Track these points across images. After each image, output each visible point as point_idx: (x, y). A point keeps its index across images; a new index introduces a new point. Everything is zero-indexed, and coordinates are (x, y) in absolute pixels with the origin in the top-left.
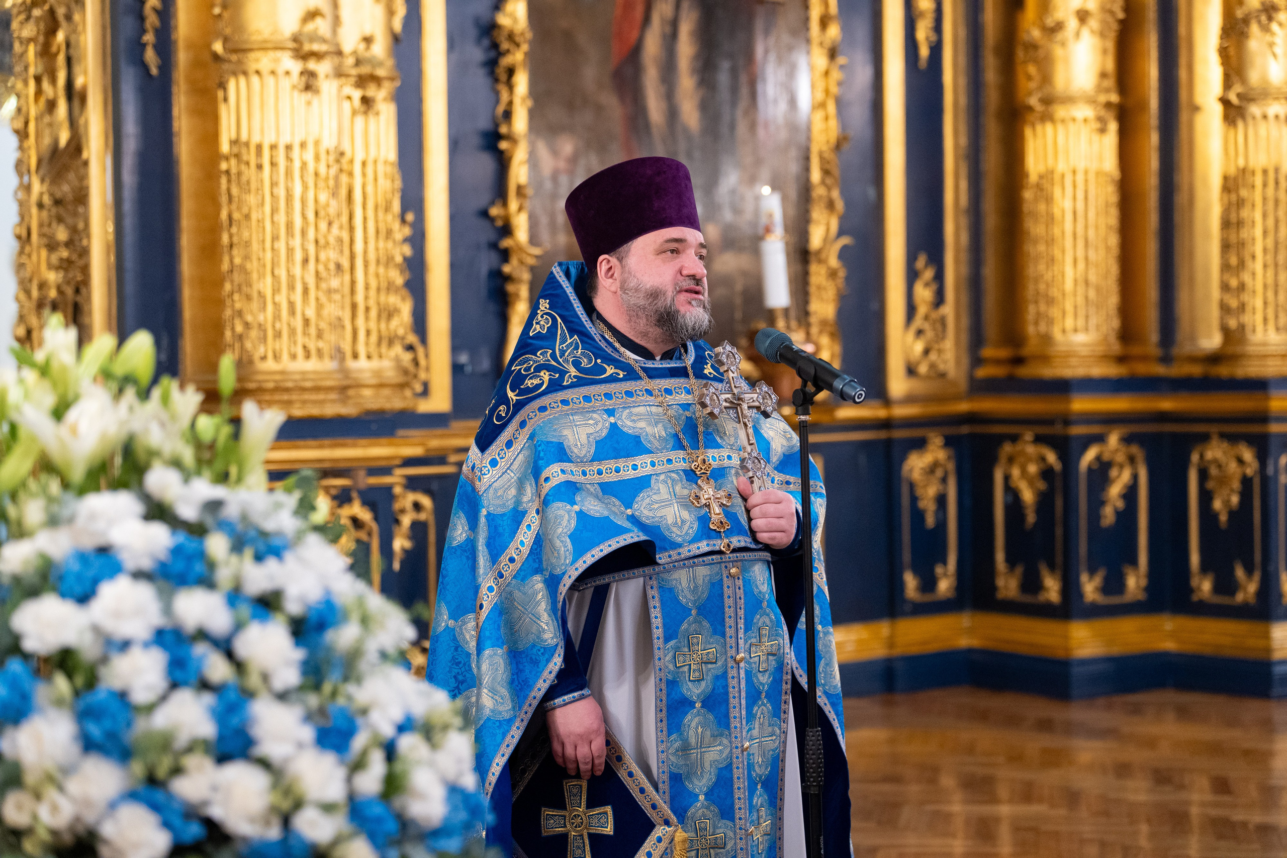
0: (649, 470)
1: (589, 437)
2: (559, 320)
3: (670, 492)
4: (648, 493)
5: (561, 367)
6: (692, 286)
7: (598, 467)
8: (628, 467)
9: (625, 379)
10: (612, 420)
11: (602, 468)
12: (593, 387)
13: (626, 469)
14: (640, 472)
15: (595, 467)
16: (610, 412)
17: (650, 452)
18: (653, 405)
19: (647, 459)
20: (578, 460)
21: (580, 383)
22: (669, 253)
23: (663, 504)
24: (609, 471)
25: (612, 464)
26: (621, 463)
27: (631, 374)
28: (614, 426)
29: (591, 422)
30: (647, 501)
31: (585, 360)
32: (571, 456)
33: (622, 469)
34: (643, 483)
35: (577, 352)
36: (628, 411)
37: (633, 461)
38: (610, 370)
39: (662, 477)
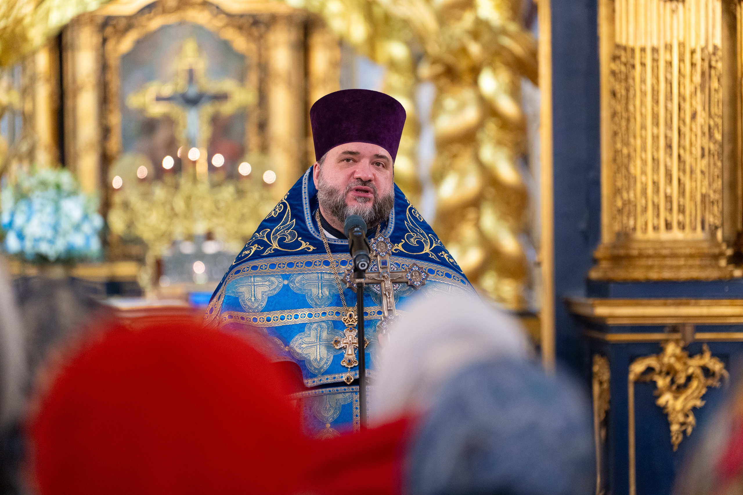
0: (306, 319)
1: (263, 294)
2: (289, 208)
3: (317, 336)
4: (301, 336)
5: (268, 242)
6: (359, 186)
7: (268, 316)
8: (291, 316)
9: (313, 252)
10: (286, 282)
11: (271, 317)
12: (282, 258)
13: (289, 317)
14: (299, 321)
15: (265, 315)
16: (286, 277)
17: (309, 307)
18: (326, 273)
19: (306, 312)
20: (250, 311)
21: (277, 253)
22: (345, 161)
23: (310, 345)
24: (276, 319)
25: (278, 314)
26: (286, 314)
27: (320, 248)
28: (286, 288)
29: (267, 283)
30: (300, 341)
31: (289, 237)
32: (244, 307)
33: (286, 317)
34: (301, 328)
35: (287, 232)
36: (301, 276)
37: (296, 312)
38: (304, 245)
39: (315, 325)
